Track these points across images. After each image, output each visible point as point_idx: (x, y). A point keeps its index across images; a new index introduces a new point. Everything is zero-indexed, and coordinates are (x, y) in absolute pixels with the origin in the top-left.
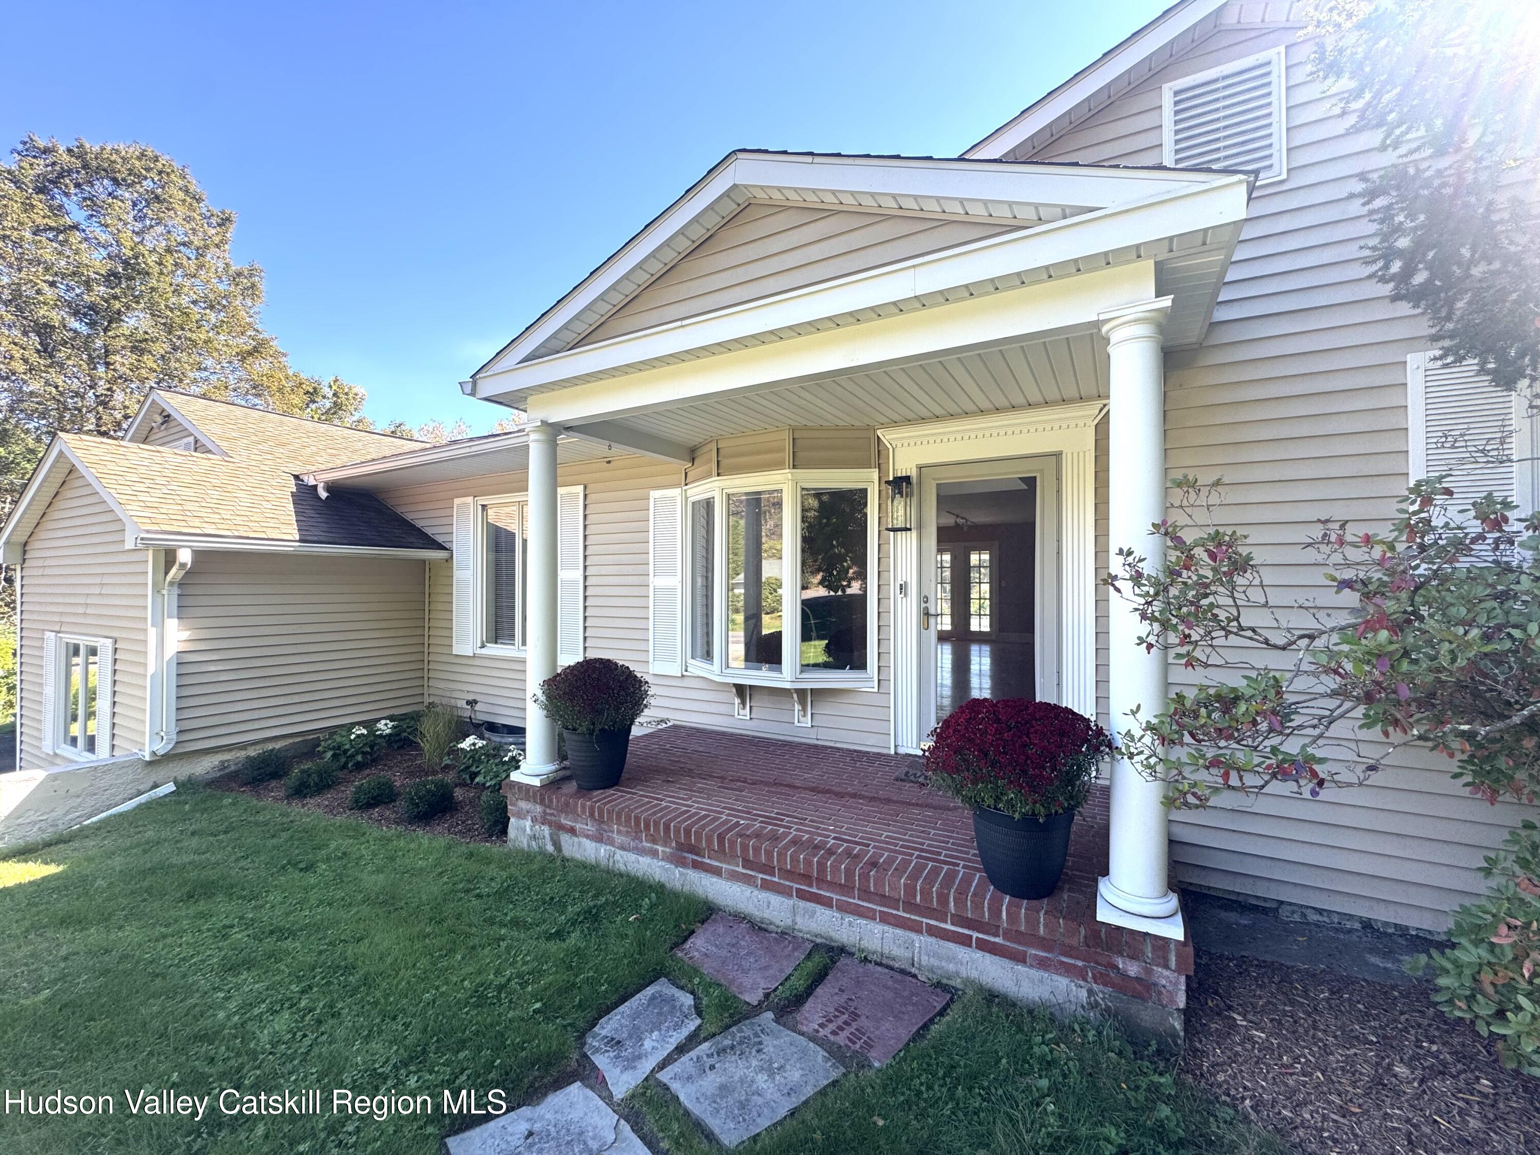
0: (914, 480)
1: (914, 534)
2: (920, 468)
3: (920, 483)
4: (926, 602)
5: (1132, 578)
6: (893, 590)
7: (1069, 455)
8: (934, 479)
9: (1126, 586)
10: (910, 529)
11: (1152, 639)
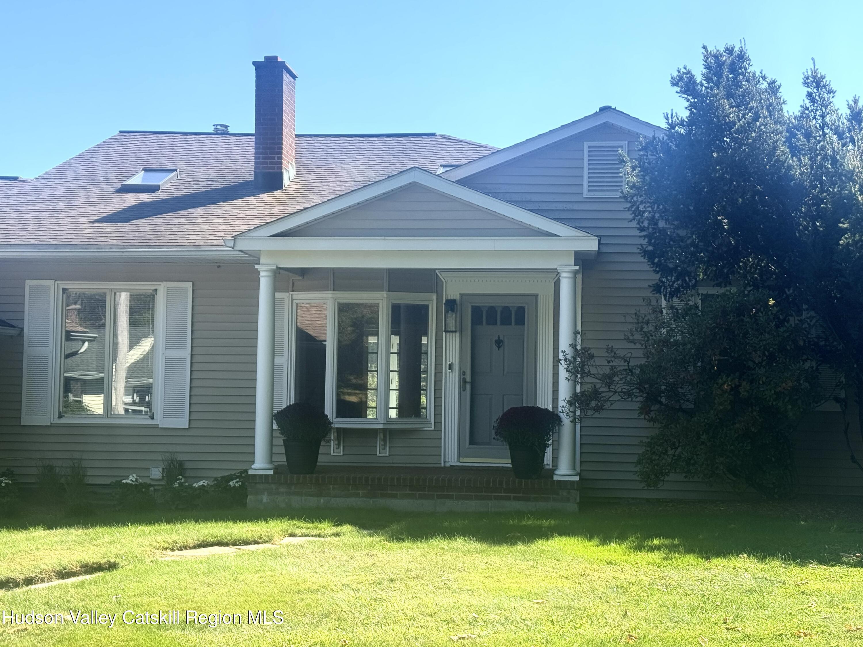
0: (458, 302)
1: (457, 334)
2: (462, 295)
3: (461, 304)
4: (464, 375)
5: (564, 360)
6: (445, 368)
7: (542, 296)
8: (471, 303)
9: (563, 362)
10: (455, 332)
11: (569, 378)
